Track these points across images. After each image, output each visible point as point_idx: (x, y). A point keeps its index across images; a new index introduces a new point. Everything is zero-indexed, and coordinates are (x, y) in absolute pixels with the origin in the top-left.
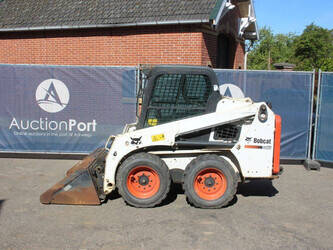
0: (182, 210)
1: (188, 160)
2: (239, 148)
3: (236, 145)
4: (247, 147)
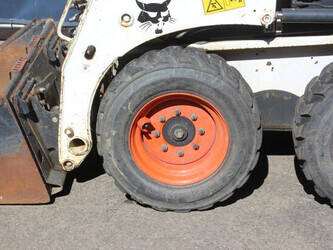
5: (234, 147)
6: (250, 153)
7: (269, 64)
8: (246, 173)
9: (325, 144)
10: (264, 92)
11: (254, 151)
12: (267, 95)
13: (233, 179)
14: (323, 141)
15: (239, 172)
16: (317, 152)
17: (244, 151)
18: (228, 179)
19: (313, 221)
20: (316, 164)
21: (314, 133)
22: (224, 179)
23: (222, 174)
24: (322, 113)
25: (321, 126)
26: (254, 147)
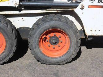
0: (29, 66)
1: (34, 19)
2: (83, 8)
3: (80, 5)
4: (90, 7)
5: (8, 45)
6: (13, 47)
7: (22, 19)
8: (12, 53)
9: (36, 44)
10: (22, 27)
11: (14, 46)
12: (23, 29)
13: (8, 55)
14: (35, 43)
15: (10, 52)
16: (34, 46)
17: (11, 46)
18: (6, 55)
19: (33, 68)
20: (34, 50)
21: (32, 40)
22: (5, 55)
23: (4, 54)
24: (34, 34)
25: (34, 38)
26: (14, 45)
